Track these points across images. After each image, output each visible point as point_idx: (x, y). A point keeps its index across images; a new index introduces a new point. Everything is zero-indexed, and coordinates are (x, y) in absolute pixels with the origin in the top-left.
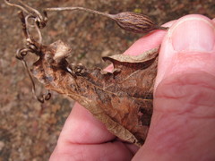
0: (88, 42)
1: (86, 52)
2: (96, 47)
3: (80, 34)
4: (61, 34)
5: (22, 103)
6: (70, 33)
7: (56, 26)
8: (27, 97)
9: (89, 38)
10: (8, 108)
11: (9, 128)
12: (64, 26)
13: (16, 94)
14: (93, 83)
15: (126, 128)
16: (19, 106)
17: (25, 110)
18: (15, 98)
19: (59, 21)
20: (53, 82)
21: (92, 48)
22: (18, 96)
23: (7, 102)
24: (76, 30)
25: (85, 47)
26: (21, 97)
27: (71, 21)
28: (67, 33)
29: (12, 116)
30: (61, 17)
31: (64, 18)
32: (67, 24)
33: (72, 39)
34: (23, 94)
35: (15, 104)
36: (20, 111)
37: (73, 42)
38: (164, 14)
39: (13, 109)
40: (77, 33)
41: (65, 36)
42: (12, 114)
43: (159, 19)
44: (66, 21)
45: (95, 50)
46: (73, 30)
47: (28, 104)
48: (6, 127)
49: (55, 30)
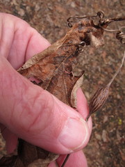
0: (97, 82)
1: (89, 80)
2: (92, 88)
3: (103, 76)
4: (103, 61)
5: (52, 29)
6: (104, 68)
7: (109, 57)
8: (57, 34)
9: (99, 82)
10: (49, 19)
11: (34, 19)
12: (109, 63)
13: (59, 26)
14: (69, 57)
15: (33, 66)
16: (50, 27)
17: (47, 32)
18: (56, 25)
19: (113, 60)
20: (77, 29)
21: (92, 85)
22: (57, 27)
23: (53, 19)
24: (106, 73)
25: (93, 79)
26: (56, 29)
27: (114, 69)
28: (105, 65)
29: (42, 22)
30: (117, 61)
31: (116, 64)
32: (111, 66)
33: (99, 70)
34: (59, 31)
35: (52, 25)
36: (46, 28)
37: (97, 70)
38: (117, 143)
39: (48, 23)
40: (104, 73)
41: (102, 64)
42: (44, 22)
43: (113, 139)
44: (114, 65)
45: (90, 87)
46: (106, 70)
47: (51, 34)
48: (35, 17)
49: (107, 56)
